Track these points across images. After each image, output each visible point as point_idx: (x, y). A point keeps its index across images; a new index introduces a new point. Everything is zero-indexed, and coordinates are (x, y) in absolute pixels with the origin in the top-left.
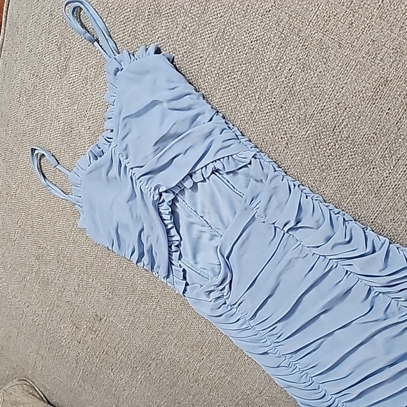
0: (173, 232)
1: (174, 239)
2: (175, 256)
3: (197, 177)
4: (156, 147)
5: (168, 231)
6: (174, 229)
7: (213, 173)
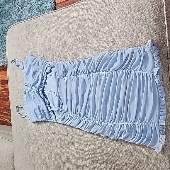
0: (46, 100)
1: (47, 103)
2: (49, 108)
3: (45, 79)
4: (33, 77)
5: (44, 101)
6: (46, 99)
7: (47, 75)
